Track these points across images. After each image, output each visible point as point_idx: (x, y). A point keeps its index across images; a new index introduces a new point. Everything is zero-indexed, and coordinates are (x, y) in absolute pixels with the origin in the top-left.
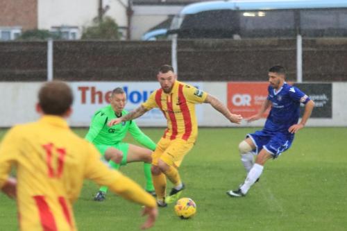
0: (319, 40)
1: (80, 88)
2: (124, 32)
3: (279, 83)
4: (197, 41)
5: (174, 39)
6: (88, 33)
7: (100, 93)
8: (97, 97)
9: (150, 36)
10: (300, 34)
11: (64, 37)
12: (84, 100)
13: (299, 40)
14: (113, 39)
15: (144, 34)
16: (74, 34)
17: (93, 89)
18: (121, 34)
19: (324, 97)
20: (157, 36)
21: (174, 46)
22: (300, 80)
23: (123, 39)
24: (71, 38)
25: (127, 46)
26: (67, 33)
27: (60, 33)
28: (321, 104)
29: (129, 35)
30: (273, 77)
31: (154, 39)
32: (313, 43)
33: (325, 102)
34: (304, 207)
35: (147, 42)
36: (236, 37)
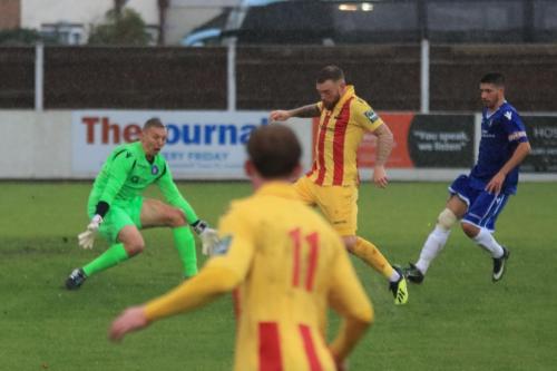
0: (456, 47)
1: (86, 120)
2: (155, 34)
3: (497, 100)
4: (265, 47)
5: (231, 44)
6: (98, 33)
7: (116, 128)
8: (111, 133)
9: (194, 40)
10: (426, 37)
11: (62, 41)
12: (91, 139)
13: (425, 47)
14: (137, 43)
15: (185, 37)
16: (77, 36)
17: (105, 121)
18: (149, 36)
19: (462, 136)
20: (205, 40)
21: (231, 55)
22: (425, 110)
23: (153, 44)
24: (71, 41)
25: (159, 55)
26: (66, 34)
27: (57, 34)
28: (457, 147)
29: (161, 38)
30: (488, 91)
31: (199, 45)
32: (447, 53)
33: (463, 144)
34: (429, 305)
35: (190, 49)
36: (328, 42)
